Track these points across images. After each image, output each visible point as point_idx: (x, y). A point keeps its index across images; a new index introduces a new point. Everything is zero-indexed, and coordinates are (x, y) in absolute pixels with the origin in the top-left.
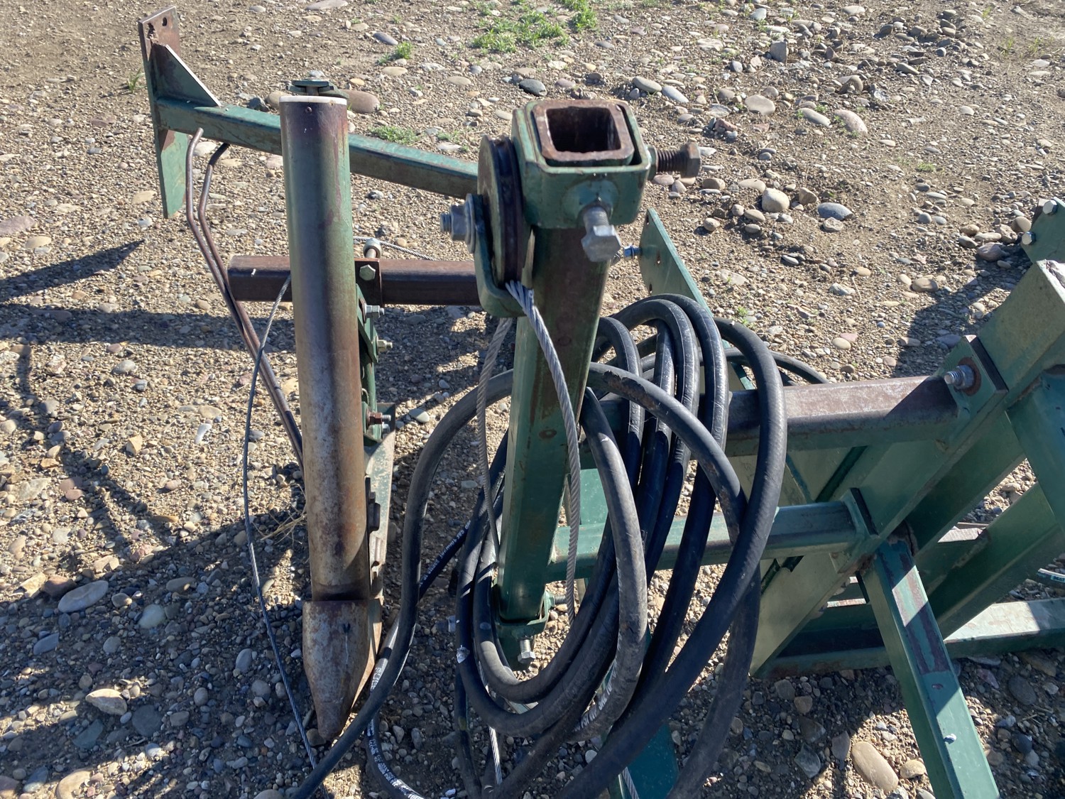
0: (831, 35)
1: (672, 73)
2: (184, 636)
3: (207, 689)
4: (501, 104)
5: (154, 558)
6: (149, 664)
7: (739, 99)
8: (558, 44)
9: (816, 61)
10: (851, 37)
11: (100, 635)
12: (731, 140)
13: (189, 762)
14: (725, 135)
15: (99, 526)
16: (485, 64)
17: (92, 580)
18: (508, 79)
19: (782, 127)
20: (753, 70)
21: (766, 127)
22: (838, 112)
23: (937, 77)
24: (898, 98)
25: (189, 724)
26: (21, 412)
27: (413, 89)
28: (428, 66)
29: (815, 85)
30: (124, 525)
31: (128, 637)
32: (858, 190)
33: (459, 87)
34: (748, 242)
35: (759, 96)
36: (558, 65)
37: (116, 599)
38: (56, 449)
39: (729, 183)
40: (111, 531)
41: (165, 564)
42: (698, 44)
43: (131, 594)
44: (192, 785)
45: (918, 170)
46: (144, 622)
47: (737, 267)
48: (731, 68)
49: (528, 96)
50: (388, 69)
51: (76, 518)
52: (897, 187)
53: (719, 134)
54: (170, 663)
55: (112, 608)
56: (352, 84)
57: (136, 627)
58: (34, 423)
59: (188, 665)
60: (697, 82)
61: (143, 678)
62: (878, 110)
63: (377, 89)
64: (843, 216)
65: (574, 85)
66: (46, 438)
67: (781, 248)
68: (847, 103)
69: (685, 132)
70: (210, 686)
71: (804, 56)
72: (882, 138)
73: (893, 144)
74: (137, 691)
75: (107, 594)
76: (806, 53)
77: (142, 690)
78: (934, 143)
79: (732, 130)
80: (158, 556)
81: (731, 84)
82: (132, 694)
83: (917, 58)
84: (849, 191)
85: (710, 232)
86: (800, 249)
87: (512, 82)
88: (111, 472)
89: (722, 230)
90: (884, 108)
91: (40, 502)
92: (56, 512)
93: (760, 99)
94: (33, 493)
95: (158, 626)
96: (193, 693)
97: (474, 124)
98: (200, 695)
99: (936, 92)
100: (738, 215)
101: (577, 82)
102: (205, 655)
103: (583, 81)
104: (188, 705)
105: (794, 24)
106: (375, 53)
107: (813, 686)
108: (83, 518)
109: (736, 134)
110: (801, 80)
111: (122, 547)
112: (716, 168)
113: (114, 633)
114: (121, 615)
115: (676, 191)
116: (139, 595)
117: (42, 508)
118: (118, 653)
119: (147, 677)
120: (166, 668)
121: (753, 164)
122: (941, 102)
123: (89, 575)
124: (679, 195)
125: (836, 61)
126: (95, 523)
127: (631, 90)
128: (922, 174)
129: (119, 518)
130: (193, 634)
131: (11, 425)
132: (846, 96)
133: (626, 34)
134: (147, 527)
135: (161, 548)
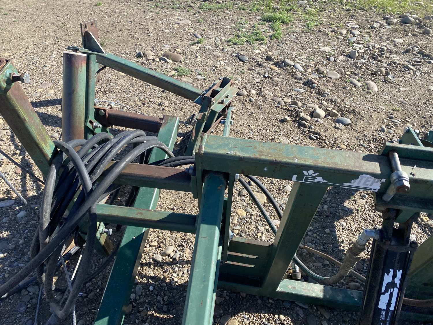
0: (382, 50)
1: (302, 59)
2: (27, 222)
3: (25, 240)
4: (228, 64)
5: (32, 197)
6: (13, 228)
7: (325, 72)
8: (262, 44)
9: (369, 60)
10: (391, 52)
11: (4, 216)
12: (313, 88)
13: (8, 261)
14: (312, 85)
15: (21, 183)
16: (230, 49)
17: (11, 199)
18: (235, 55)
19: (339, 85)
20: (338, 61)
21: (332, 84)
22: (367, 82)
23: (423, 73)
24: (401, 79)
25: (15, 249)
26: (17, 144)
27: (197, 55)
28: (207, 47)
29: (363, 70)
30: (28, 185)
31: (11, 219)
32: (359, 114)
33: (215, 56)
34: (299, 128)
35: (335, 72)
36: (257, 51)
37: (14, 206)
38: (21, 157)
39: (303, 104)
40: (24, 185)
41: (34, 199)
42: (319, 49)
43: (19, 206)
44: (6, 268)
45: (392, 110)
46: (18, 216)
47: (289, 136)
48: (329, 59)
49: (240, 62)
50: (192, 47)
51: (16, 179)
52: (379, 115)
53: (309, 84)
54: (19, 230)
55: (12, 209)
56: (176, 51)
57: (15, 216)
58: (20, 148)
59: (24, 232)
60: (311, 63)
61: (9, 232)
62: (387, 83)
63: (184, 54)
64: (346, 123)
65: (260, 60)
66: (20, 153)
67: (311, 132)
68: (373, 78)
69: (296, 82)
70: (26, 239)
71: (365, 57)
72: (383, 94)
73: (387, 97)
74: (5, 235)
75: (13, 204)
76: (366, 56)
77: (7, 235)
78: (407, 100)
79: (315, 84)
80: (34, 196)
81: (326, 66)
82: (3, 236)
83: (417, 64)
84: (355, 114)
85: (285, 122)
86: (319, 134)
87: (236, 56)
88: (33, 167)
89: (291, 122)
90: (390, 83)
91: (8, 172)
92: (11, 176)
93: (334, 73)
94: (8, 169)
95: (21, 218)
96: (20, 240)
97: (214, 70)
98: (21, 242)
99: (420, 79)
100: (299, 117)
101: (262, 58)
102: (30, 230)
103: (265, 59)
104: (16, 244)
105: (367, 44)
106: (191, 40)
107: (227, 295)
108: (18, 180)
109: (316, 85)
110: (357, 67)
111: (24, 190)
112: (301, 98)
113: (8, 217)
114: (13, 212)
115: (280, 105)
116: (21, 207)
117: (8, 174)
118: (6, 223)
119: (10, 232)
120: (17, 231)
121: (318, 98)
122: (421, 83)
123: (10, 197)
124: (280, 106)
125: (379, 61)
126: (20, 182)
127: (281, 64)
128: (394, 112)
129: (28, 182)
130: (30, 223)
131: (13, 147)
132: (374, 75)
133: (291, 42)
134: (35, 187)
135: (35, 194)
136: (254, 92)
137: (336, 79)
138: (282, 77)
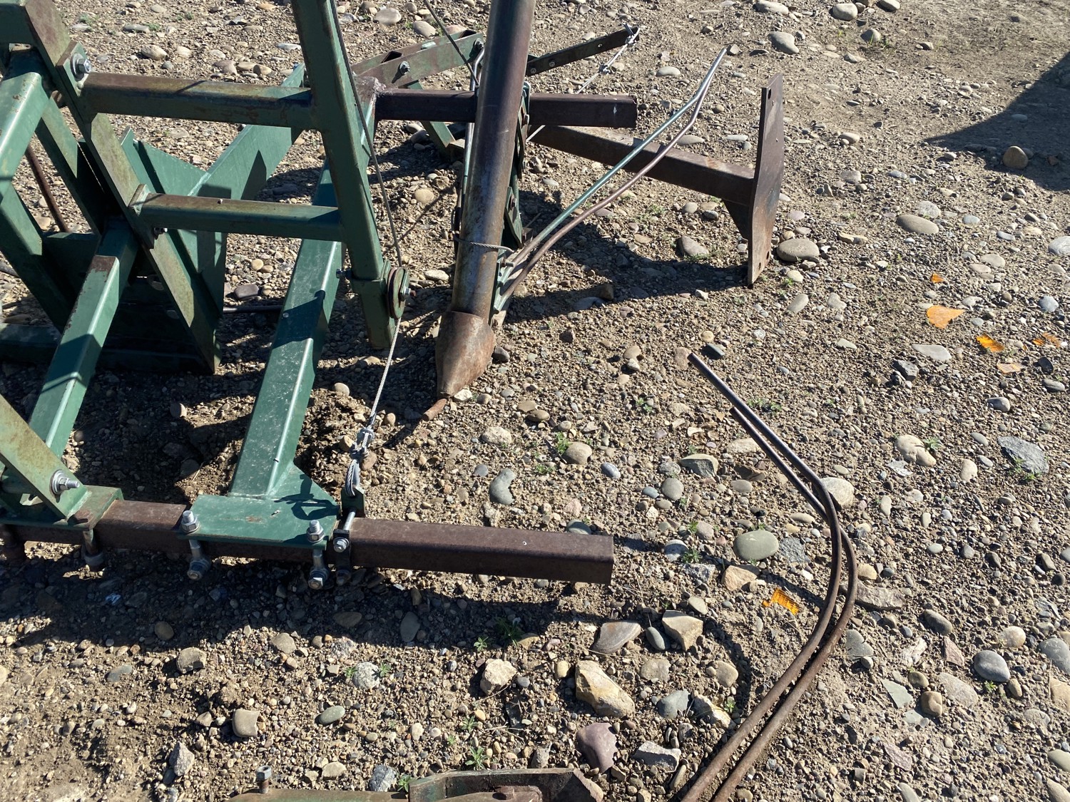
7: (373, 10)
136: (185, 52)
137: (390, 25)
138: (269, 22)
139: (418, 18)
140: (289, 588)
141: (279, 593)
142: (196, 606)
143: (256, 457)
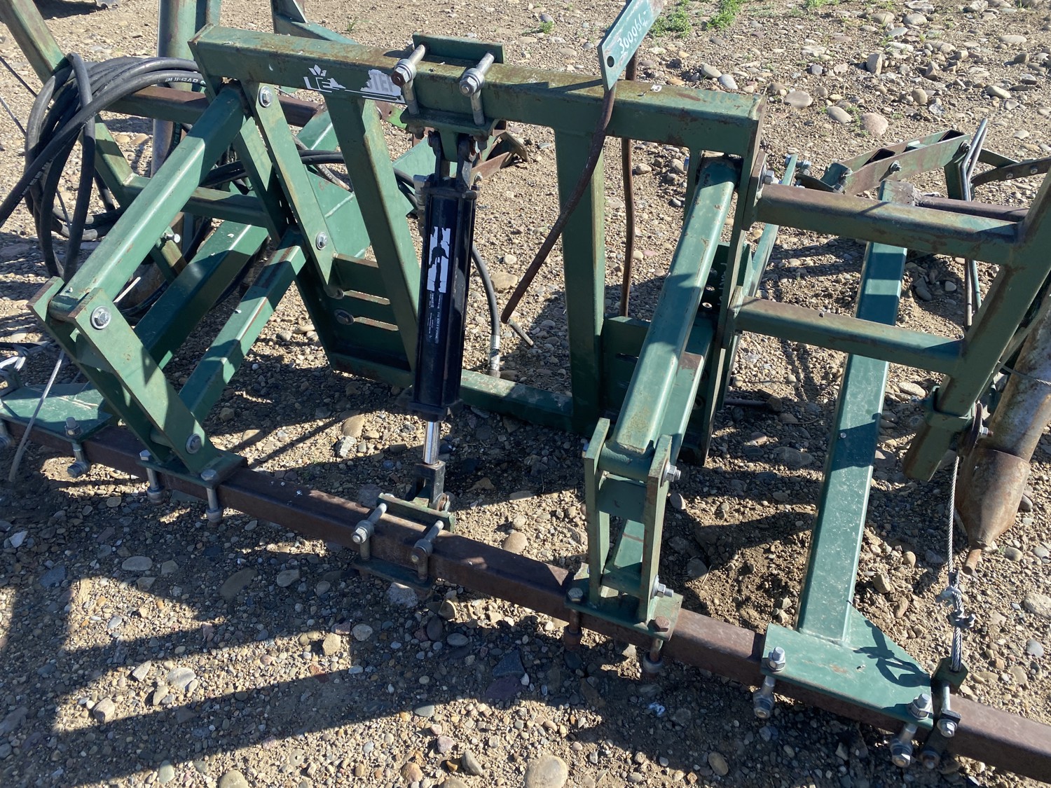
0: (956, 56)
1: (749, 67)
7: (783, 92)
8: (678, 37)
9: (907, 75)
10: (978, 62)
19: (799, 118)
20: (831, 73)
21: (784, 116)
22: (867, 114)
23: (1025, 105)
27: (526, 52)
28: (553, 39)
29: (878, 93)
33: (563, 55)
35: (807, 94)
36: (656, 50)
42: (802, 49)
48: (809, 71)
50: (523, 38)
60: (762, 76)
62: (918, 120)
65: (655, 66)
68: (888, 109)
71: (901, 69)
76: (905, 67)
81: (794, 82)
83: (1023, 86)
89: (650, 175)
90: (926, 119)
93: (803, 95)
99: (1010, 116)
101: (660, 64)
103: (665, 64)
105: (926, 44)
106: (529, 27)
110: (868, 87)
122: (1006, 124)
125: (934, 79)
127: (694, 73)
132: (896, 104)
133: (745, 36)
137: (801, 108)
139: (829, 103)
140: (852, 750)
141: (840, 752)
142: (747, 742)
143: (826, 593)
